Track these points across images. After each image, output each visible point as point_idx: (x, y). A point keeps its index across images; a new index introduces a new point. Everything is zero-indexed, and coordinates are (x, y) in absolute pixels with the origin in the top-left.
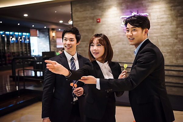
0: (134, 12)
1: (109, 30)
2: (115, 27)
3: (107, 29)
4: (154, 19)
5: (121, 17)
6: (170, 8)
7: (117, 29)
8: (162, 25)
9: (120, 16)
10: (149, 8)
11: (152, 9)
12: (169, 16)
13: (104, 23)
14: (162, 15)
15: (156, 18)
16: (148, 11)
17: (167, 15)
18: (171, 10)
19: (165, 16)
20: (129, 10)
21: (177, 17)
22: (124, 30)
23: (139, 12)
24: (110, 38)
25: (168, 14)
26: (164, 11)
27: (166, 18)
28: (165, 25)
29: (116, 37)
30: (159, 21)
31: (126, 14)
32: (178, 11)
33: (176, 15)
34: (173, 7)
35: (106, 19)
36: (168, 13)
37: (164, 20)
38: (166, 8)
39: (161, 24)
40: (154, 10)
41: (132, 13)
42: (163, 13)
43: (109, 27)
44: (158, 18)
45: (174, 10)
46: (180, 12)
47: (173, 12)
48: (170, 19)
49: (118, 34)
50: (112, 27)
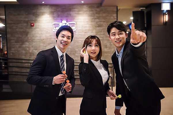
0: (64, 20)
1: (41, 34)
2: (48, 31)
3: (40, 32)
4: (79, 27)
5: (53, 24)
6: (91, 20)
7: (49, 33)
8: (86, 33)
9: (52, 22)
10: (76, 18)
11: (78, 19)
12: (91, 26)
13: (37, 27)
14: (86, 24)
15: (81, 26)
16: (75, 20)
17: (89, 25)
18: (92, 21)
19: (88, 26)
20: (60, 18)
23: (68, 21)
24: (43, 40)
25: (90, 25)
26: (87, 22)
27: (88, 27)
28: (88, 32)
29: (48, 40)
30: (84, 29)
31: (57, 21)
32: (97, 23)
33: (95, 26)
34: (93, 20)
35: (39, 24)
36: (90, 24)
37: (87, 28)
38: (88, 19)
39: (85, 31)
40: (80, 20)
41: (63, 21)
43: (42, 31)
44: (82, 27)
45: (94, 21)
46: (99, 23)
47: (93, 23)
48: (91, 28)
49: (50, 37)
50: (45, 31)
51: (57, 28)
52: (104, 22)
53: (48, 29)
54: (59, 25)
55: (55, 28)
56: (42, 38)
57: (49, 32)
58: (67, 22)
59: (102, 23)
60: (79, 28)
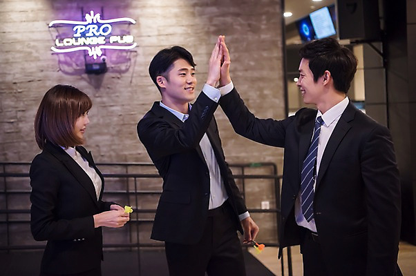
0: (92, 12)
1: (7, 62)
2: (30, 53)
4: (149, 36)
6: (192, 10)
7: (37, 59)
9: (47, 20)
10: (135, 3)
11: (144, 7)
12: (189, 31)
14: (171, 26)
15: (156, 33)
16: (131, 11)
17: (184, 28)
18: (193, 14)
19: (179, 30)
20: (75, 5)
21: (208, 33)
22: (60, 62)
23: (105, 15)
24: (14, 87)
25: (187, 26)
26: (176, 16)
27: (182, 34)
29: (34, 84)
30: (164, 43)
31: (67, 15)
32: (211, 19)
33: (206, 29)
34: (197, 8)
36: (185, 22)
38: (180, 7)
40: (149, 11)
42: (174, 21)
43: (8, 52)
44: (160, 35)
45: (201, 14)
46: (216, 21)
47: (197, 21)
48: (192, 39)
49: (41, 74)
50: (20, 52)
51: (65, 40)
52: (238, 15)
53: (32, 44)
54: (75, 29)
55: (57, 41)
56: (9, 78)
57: (35, 54)
58: (102, 18)
59: (229, 19)
60: (147, 41)
